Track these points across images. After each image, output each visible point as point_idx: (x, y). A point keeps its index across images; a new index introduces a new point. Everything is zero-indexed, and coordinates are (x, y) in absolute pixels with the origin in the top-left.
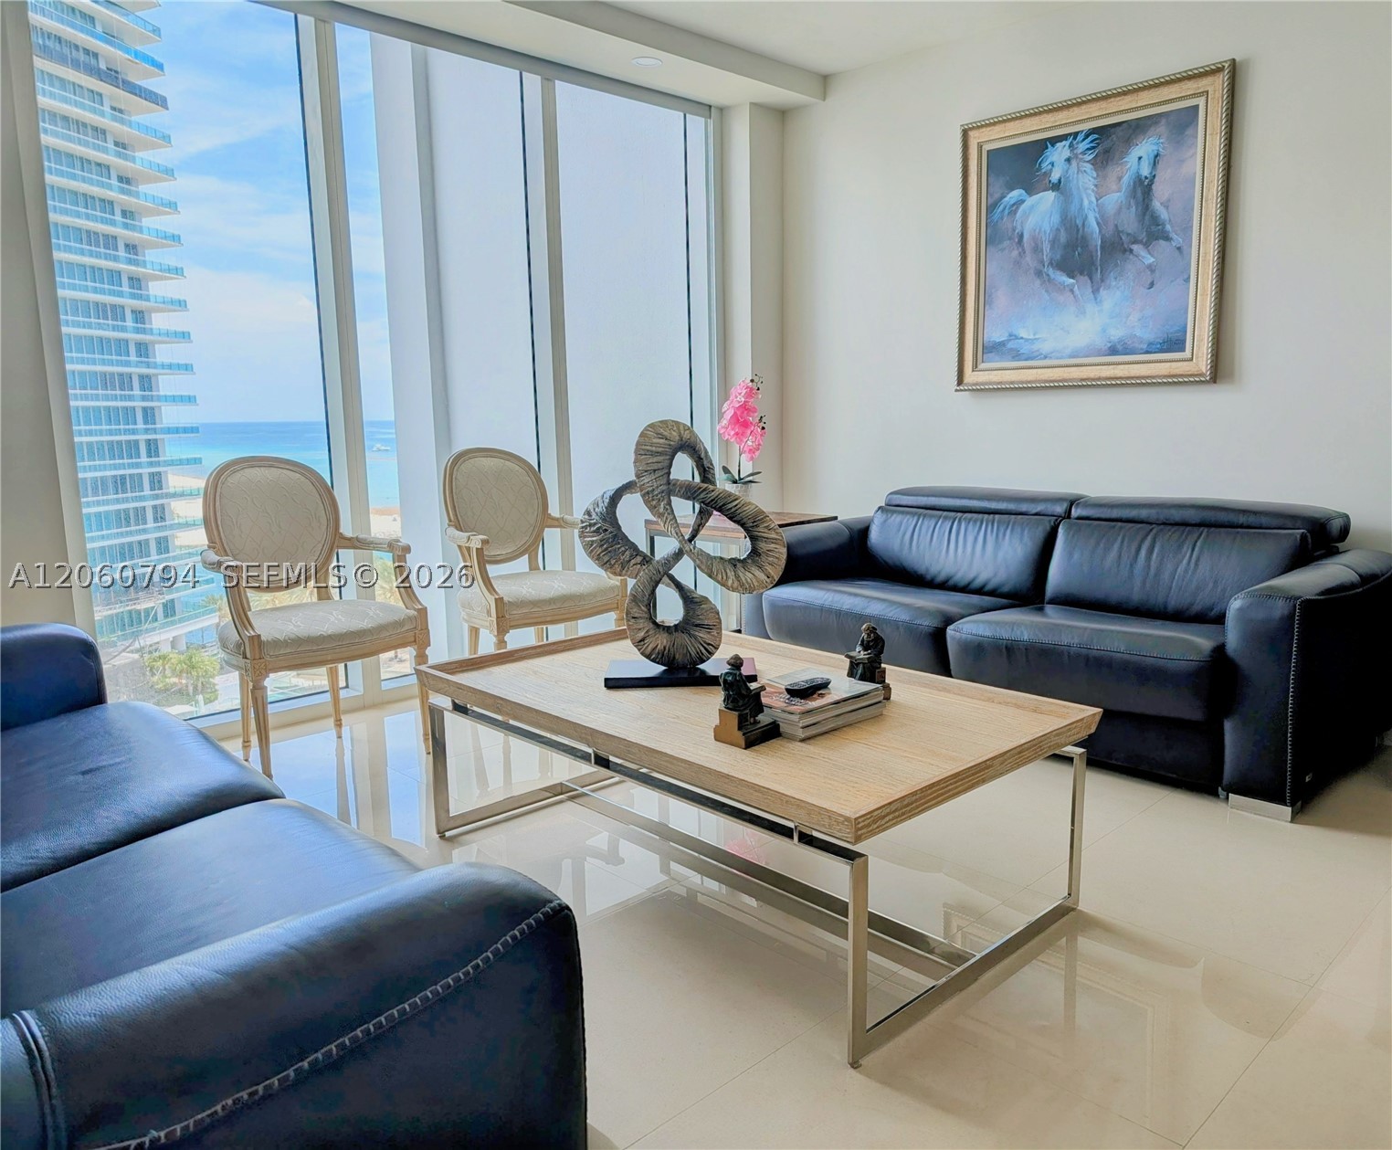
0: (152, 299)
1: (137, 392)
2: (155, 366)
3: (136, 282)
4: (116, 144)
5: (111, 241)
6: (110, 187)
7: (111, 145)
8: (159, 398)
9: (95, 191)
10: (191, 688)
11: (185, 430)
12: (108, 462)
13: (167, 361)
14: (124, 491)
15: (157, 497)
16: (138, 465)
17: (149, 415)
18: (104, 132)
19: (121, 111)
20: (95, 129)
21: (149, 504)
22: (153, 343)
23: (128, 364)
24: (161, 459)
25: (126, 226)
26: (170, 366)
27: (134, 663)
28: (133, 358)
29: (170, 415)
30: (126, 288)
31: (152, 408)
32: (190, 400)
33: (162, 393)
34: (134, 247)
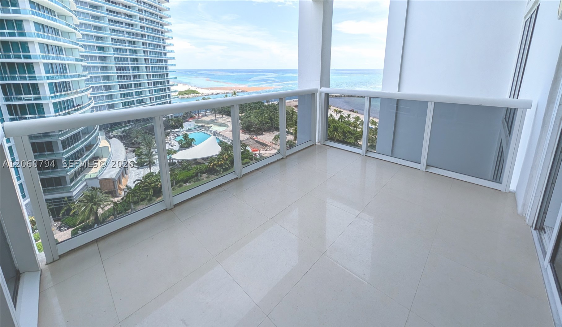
0: (167, 43)
1: (164, 63)
2: (167, 58)
3: (163, 40)
4: (159, 10)
5: (158, 31)
6: (158, 19)
7: (158, 10)
8: (168, 65)
9: (155, 20)
10: (178, 126)
11: (173, 71)
12: (159, 78)
13: (170, 57)
14: (162, 84)
15: (168, 86)
16: (165, 79)
17: (166, 68)
18: (156, 7)
19: (160, 3)
20: (155, 7)
21: (167, 87)
22: (167, 53)
23: (162, 57)
24: (169, 78)
25: (161, 28)
26: (170, 58)
27: (166, 120)
28: (163, 56)
29: (170, 68)
30: (161, 41)
31: (167, 67)
32: (175, 65)
33: (169, 63)
34: (163, 32)
